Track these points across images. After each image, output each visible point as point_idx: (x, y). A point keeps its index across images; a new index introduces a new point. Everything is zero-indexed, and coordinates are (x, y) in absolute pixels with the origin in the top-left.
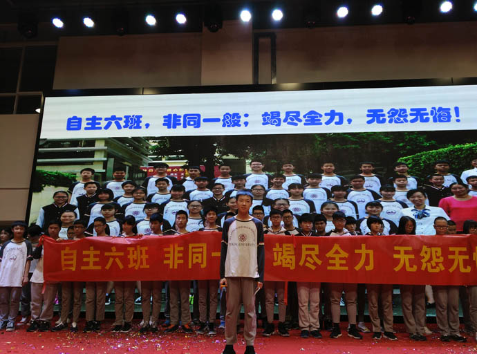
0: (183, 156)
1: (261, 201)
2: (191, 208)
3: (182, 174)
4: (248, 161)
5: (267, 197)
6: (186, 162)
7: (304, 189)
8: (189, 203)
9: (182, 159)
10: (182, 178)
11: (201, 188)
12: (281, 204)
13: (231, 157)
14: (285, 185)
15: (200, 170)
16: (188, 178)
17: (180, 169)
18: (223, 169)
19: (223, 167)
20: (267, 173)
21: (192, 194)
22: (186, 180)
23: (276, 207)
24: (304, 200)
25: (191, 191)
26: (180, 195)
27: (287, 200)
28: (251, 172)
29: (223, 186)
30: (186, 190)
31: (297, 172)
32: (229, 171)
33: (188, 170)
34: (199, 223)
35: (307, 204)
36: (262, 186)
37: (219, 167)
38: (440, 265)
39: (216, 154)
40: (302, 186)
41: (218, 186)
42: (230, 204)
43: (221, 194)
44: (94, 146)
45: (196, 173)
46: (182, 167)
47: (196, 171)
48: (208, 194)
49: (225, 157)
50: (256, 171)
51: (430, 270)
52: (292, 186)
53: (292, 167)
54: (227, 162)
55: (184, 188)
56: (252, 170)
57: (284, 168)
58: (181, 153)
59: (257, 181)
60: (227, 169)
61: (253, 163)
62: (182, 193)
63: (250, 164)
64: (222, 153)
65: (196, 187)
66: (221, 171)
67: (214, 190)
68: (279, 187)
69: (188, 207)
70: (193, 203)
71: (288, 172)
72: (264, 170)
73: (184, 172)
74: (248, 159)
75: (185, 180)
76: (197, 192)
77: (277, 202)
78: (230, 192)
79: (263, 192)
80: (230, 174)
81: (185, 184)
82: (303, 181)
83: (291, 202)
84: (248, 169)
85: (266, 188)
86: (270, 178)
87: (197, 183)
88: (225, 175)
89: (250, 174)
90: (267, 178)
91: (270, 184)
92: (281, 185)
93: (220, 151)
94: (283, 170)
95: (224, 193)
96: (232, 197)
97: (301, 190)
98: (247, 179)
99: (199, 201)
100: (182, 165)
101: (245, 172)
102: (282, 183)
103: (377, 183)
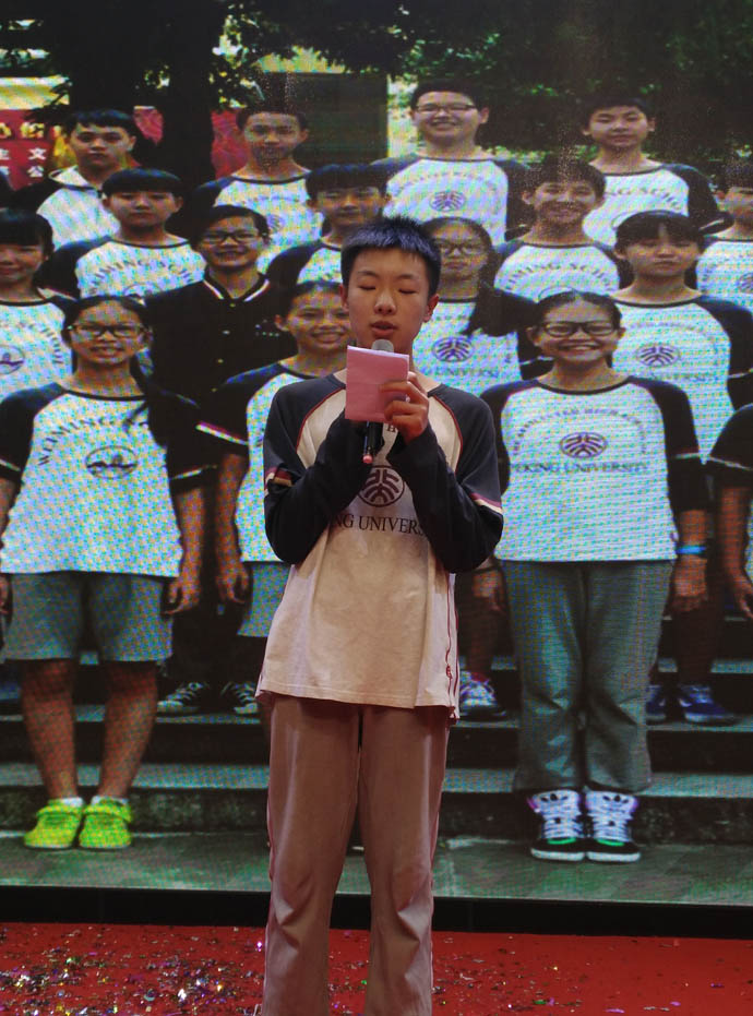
0: (38, 54)
1: (466, 309)
2: (83, 336)
3: (38, 153)
4: (399, 88)
6: (59, 90)
7: (703, 246)
9: (36, 69)
10: (36, 172)
11: (137, 231)
12: (573, 327)
13: (307, 61)
14: (601, 224)
15: (132, 129)
16: (70, 176)
17: (27, 128)
18: (261, 130)
19: (263, 117)
20: (504, 154)
21: (88, 266)
22: (58, 186)
23: (544, 339)
24: (700, 302)
25: (80, 249)
26: (23, 266)
27: (608, 306)
28: (414, 149)
30: (60, 240)
32: (292, 139)
33: (68, 131)
34: (128, 422)
35: (713, 325)
36: (476, 227)
37: (242, 118)
39: (226, 48)
41: (228, 224)
42: (296, 321)
43: (252, 263)
45: (113, 149)
46: (33, 115)
47: (111, 138)
48: (178, 265)
49: (271, 64)
50: (439, 140)
52: (638, 229)
53: (642, 124)
54: (277, 92)
56: (424, 135)
57: (597, 127)
58: (28, 39)
60: (282, 130)
61: (426, 99)
62: (35, 256)
63: (413, 102)
64: (259, 42)
65: (109, 224)
66: (251, 137)
67: (208, 244)
69: (66, 335)
70: (96, 313)
71: (617, 149)
73: (48, 142)
74: (396, 73)
75: (49, 187)
76: (116, 252)
78: (298, 256)
80: (301, 155)
81: (53, 209)
82: (700, 199)
83: (629, 316)
84: (401, 132)
85: (498, 240)
86: (519, 181)
87: (117, 202)
88: (271, 166)
89: (415, 159)
90: (500, 179)
91: (519, 217)
92: (579, 222)
93: (244, 28)
94: (589, 141)
95: (263, 264)
96: (309, 286)
97: (686, 252)
98: (391, 184)
99: (128, 302)
100: (37, 103)
101: (382, 149)
102: (584, 210)
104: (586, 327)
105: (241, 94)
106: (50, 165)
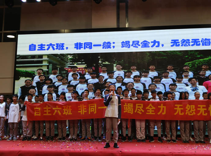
0: (84, 63)
1: (121, 84)
2: (89, 87)
3: (84, 71)
4: (115, 65)
5: (124, 81)
6: (86, 66)
7: (141, 78)
8: (88, 84)
9: (84, 64)
10: (84, 73)
11: (93, 78)
12: (130, 85)
13: (107, 63)
14: (132, 76)
15: (92, 69)
16: (87, 73)
17: (83, 69)
18: (103, 69)
19: (103, 68)
20: (124, 70)
21: (89, 81)
22: (86, 74)
23: (128, 86)
24: (141, 83)
25: (88, 79)
26: (83, 81)
27: (133, 83)
28: (116, 70)
29: (103, 77)
30: (86, 79)
31: (138, 70)
32: (106, 69)
33: (87, 69)
34: (93, 94)
35: (142, 85)
36: (121, 77)
37: (101, 68)
38: (194, 113)
39: (100, 62)
40: (140, 76)
41: (101, 77)
42: (106, 85)
43: (103, 80)
44: (42, 58)
45: (90, 71)
46: (84, 68)
47: (90, 70)
48: (97, 80)
49: (104, 63)
50: (118, 69)
51: (189, 114)
52: (135, 77)
53: (135, 68)
54: (105, 66)
55: (85, 78)
56: (117, 69)
57: (132, 68)
58: (83, 61)
59: (119, 74)
60: (105, 69)
61: (117, 66)
62: (84, 80)
63: (116, 66)
64: (103, 61)
65: (91, 77)
66: (102, 69)
67: (99, 79)
68: (129, 77)
69: (87, 87)
70: (90, 85)
71: (133, 70)
72: (122, 69)
73: (85, 70)
74: (114, 64)
75: (85, 74)
76: (91, 80)
77: (128, 84)
78: (107, 79)
79: (122, 79)
80: (106, 71)
81: (86, 76)
82: (140, 74)
83: (135, 84)
84: (115, 68)
85: (123, 77)
86: (125, 73)
87: (91, 75)
88: (104, 72)
89: (116, 71)
90: (124, 72)
91: (125, 76)
92: (130, 76)
93: (101, 60)
94: (131, 69)
95: (104, 80)
96: (108, 82)
97: (139, 79)
98: (114, 73)
99: (92, 84)
100: (84, 67)
101: (113, 70)
102: (131, 75)
103: (175, 75)
104: (131, 85)
105: (101, 66)
106: (85, 72)
